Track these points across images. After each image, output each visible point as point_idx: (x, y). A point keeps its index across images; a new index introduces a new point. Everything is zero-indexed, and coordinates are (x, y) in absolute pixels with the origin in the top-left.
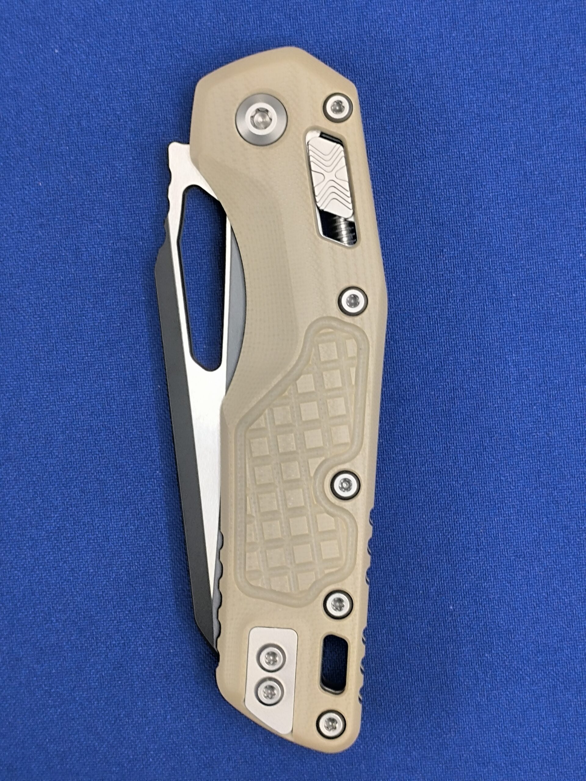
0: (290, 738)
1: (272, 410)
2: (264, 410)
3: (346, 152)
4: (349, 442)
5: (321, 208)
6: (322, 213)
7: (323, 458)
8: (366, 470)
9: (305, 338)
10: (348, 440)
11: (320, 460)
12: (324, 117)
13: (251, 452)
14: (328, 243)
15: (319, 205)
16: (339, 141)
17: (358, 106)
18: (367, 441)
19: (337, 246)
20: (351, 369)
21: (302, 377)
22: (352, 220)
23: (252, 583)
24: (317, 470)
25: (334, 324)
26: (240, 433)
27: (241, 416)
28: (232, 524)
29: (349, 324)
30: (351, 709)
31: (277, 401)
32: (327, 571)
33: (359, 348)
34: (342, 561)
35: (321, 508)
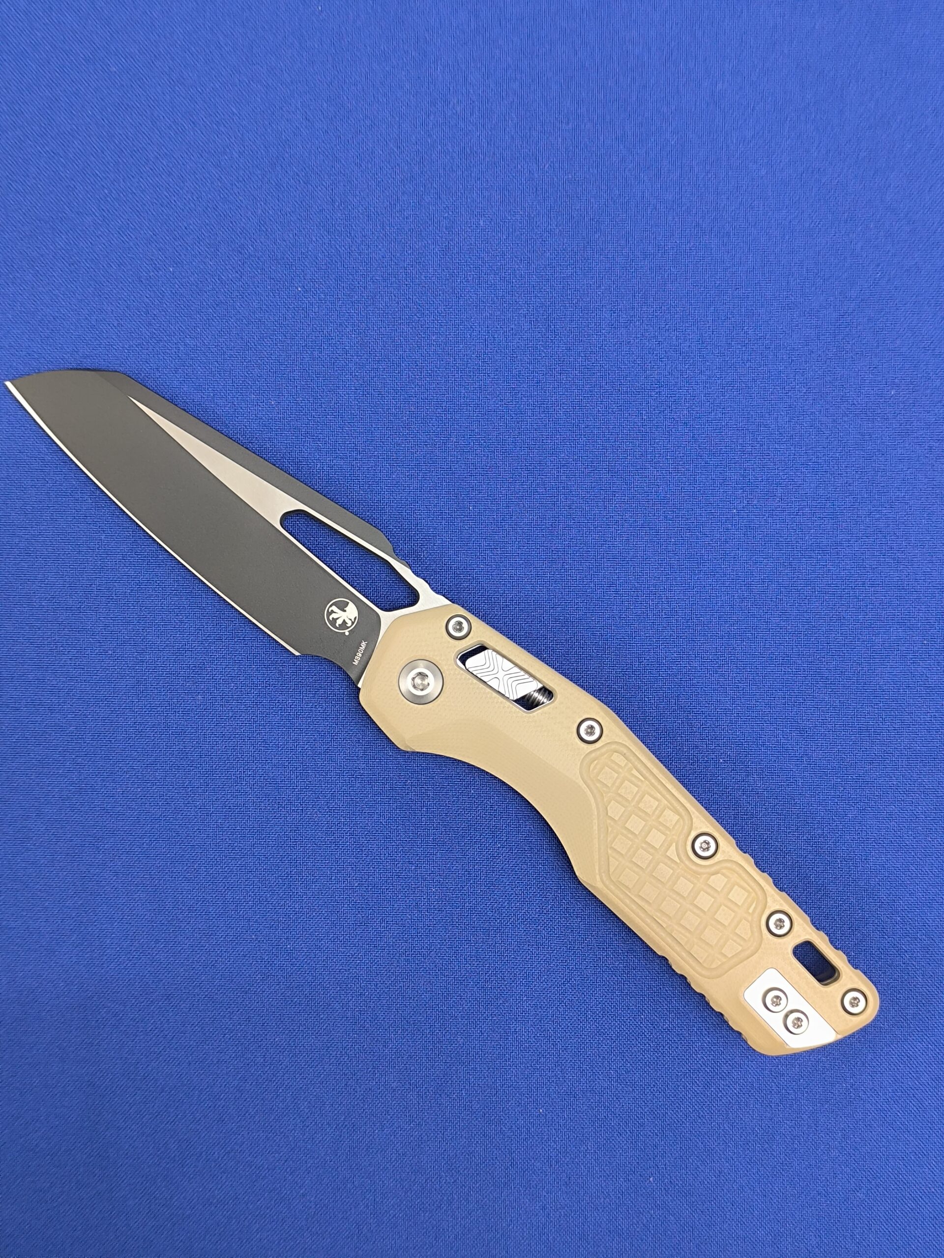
0: (840, 1037)
1: (612, 848)
2: (607, 853)
3: (494, 650)
4: (679, 817)
5: (515, 699)
6: (517, 701)
7: (674, 844)
8: (707, 823)
9: (585, 783)
10: (677, 817)
11: (673, 847)
12: (457, 642)
13: (627, 887)
14: (537, 712)
15: (511, 698)
16: (482, 648)
17: (469, 613)
18: (688, 805)
19: (545, 708)
20: (632, 772)
21: (608, 808)
22: (540, 686)
23: (714, 966)
24: (678, 855)
25: (593, 755)
26: (607, 883)
27: (597, 871)
28: (662, 943)
29: (602, 746)
30: (856, 979)
31: (609, 839)
32: (751, 911)
33: (624, 755)
34: (753, 894)
35: (705, 876)
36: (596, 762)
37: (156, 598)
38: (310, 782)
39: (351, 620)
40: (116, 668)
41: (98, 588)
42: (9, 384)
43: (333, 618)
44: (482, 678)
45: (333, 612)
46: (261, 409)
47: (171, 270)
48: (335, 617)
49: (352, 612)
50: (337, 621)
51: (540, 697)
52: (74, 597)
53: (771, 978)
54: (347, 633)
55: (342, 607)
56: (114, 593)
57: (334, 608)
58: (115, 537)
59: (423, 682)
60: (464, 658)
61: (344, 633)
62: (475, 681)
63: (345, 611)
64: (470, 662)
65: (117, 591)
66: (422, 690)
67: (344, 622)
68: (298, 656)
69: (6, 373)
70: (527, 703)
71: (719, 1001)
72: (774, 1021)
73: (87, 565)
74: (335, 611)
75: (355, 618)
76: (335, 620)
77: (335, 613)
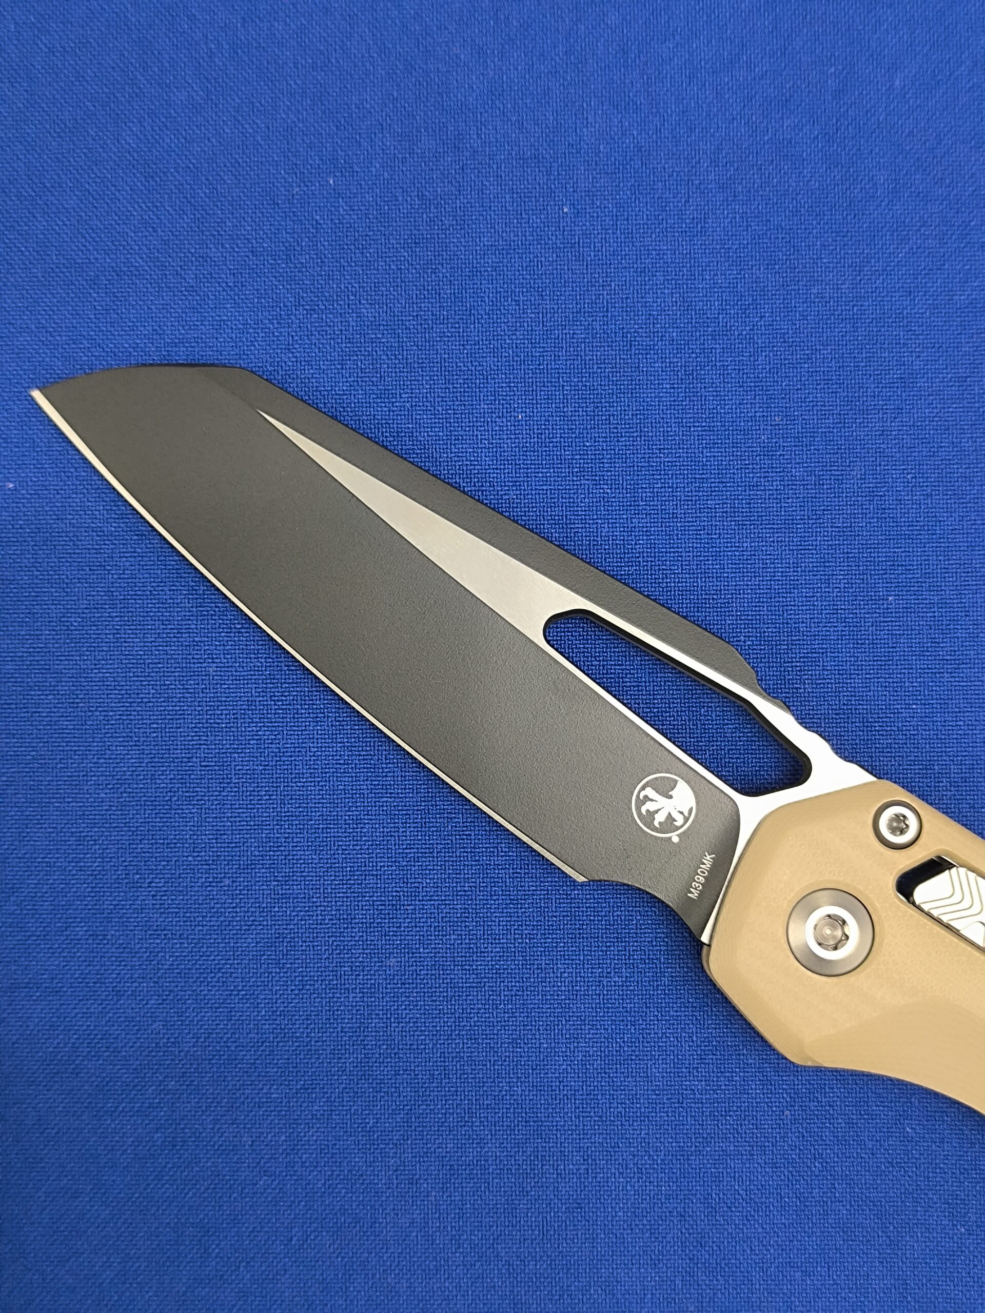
3: (968, 867)
12: (897, 853)
16: (942, 865)
17: (918, 799)
37: (310, 780)
38: (601, 1117)
39: (681, 813)
40: (238, 910)
41: (203, 764)
42: (37, 395)
43: (648, 811)
45: (647, 798)
46: (497, 428)
47: (331, 182)
48: (651, 810)
49: (684, 798)
50: (656, 816)
52: (158, 781)
54: (675, 839)
55: (665, 789)
56: (233, 772)
57: (650, 792)
58: (234, 669)
59: (835, 933)
60: (907, 885)
61: (670, 838)
62: (937, 929)
63: (671, 797)
64: (923, 892)
65: (238, 768)
66: (836, 948)
67: (670, 817)
68: (582, 884)
69: (31, 376)
73: (182, 721)
74: (650, 797)
75: (691, 811)
76: (652, 814)
77: (652, 800)
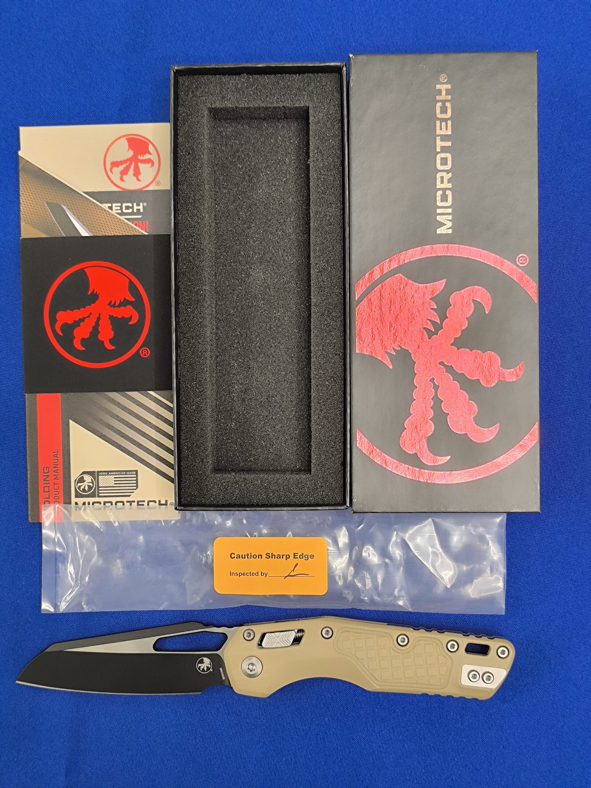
0: (509, 670)
1: (370, 670)
2: (371, 673)
3: (268, 632)
4: (385, 637)
5: (291, 644)
7: (391, 649)
8: (396, 631)
9: (341, 654)
11: (392, 651)
12: (253, 641)
13: (388, 679)
14: (303, 641)
15: (289, 645)
16: (264, 635)
17: (249, 626)
18: (384, 630)
19: (305, 637)
20: (354, 635)
21: (357, 656)
22: (296, 631)
23: (443, 682)
24: (396, 652)
25: (335, 641)
26: (380, 684)
27: (372, 683)
28: (418, 689)
29: (337, 634)
30: (496, 643)
31: (367, 667)
32: (438, 650)
33: (347, 631)
34: (434, 643)
35: (411, 652)
36: (338, 643)
39: (209, 664)
42: (17, 682)
44: (273, 647)
45: (200, 667)
48: (203, 668)
49: (207, 661)
51: (300, 634)
53: (466, 668)
54: (212, 670)
55: (202, 662)
57: (199, 665)
60: (260, 645)
61: (210, 670)
62: (270, 650)
63: (204, 663)
64: (263, 644)
66: (255, 669)
67: (207, 667)
68: (201, 694)
69: (13, 679)
70: (297, 640)
71: (456, 693)
72: (480, 684)
75: (210, 662)
76: (203, 669)
